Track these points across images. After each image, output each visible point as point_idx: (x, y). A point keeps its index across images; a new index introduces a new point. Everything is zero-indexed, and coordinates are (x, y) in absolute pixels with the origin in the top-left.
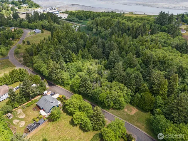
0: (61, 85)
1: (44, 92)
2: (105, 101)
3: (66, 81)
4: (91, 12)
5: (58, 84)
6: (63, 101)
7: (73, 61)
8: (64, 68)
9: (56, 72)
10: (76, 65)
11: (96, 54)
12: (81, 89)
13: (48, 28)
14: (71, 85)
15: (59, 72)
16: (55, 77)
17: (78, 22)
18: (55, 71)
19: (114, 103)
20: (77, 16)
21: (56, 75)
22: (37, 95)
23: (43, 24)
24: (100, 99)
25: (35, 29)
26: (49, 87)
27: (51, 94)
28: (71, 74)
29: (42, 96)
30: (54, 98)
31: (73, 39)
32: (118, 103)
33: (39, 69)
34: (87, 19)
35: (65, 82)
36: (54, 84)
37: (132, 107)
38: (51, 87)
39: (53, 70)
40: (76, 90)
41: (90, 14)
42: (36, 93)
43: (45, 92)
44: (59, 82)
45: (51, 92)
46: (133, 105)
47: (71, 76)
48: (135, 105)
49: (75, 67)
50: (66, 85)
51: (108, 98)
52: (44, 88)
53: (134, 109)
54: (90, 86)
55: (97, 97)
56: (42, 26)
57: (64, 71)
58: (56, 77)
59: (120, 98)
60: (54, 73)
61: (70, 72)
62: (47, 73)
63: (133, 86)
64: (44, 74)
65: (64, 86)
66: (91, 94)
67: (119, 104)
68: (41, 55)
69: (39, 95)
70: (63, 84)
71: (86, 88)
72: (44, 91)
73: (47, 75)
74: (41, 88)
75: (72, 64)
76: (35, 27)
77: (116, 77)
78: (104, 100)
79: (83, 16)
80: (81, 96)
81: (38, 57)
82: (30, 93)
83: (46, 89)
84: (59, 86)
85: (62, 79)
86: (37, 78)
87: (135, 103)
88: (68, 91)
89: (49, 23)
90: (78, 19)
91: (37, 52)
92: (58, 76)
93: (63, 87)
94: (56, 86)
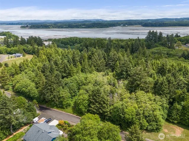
0: (58, 107)
1: (34, 120)
2: (134, 119)
3: (65, 100)
4: (77, 38)
5: (54, 106)
6: (66, 129)
7: (71, 76)
8: (61, 82)
9: (51, 88)
10: (76, 80)
11: (98, 67)
12: (93, 106)
13: (31, 51)
14: (72, 107)
15: (55, 87)
16: (50, 95)
17: (64, 47)
18: (50, 86)
19: (147, 121)
20: (62, 42)
21: (52, 92)
22: (23, 125)
23: (25, 48)
24: (127, 116)
25: (15, 53)
26: (40, 112)
27: (46, 121)
28: (72, 92)
29: (30, 126)
30: (51, 126)
31: (66, 56)
32: (153, 121)
33: (24, 89)
34: (73, 44)
35: (65, 102)
36: (48, 108)
37: (171, 125)
38: (43, 112)
39: (48, 85)
40: (83, 110)
41: (76, 40)
42: (21, 121)
43: (36, 119)
44: (55, 103)
45: (45, 118)
46: (173, 123)
47: (72, 94)
48: (176, 122)
49: (76, 82)
50: (66, 107)
51: (138, 114)
52: (33, 112)
53: (177, 128)
54: (107, 101)
55: (121, 115)
56: (24, 50)
57: (61, 87)
58: (52, 96)
59: (155, 113)
60: (48, 89)
61: (70, 88)
62: (37, 93)
63: (167, 95)
64: (32, 95)
65: (64, 108)
66: (109, 113)
67: (156, 122)
68: (26, 73)
69: (26, 124)
70: (61, 106)
71: (100, 104)
72: (34, 118)
73: (36, 96)
74: (30, 113)
75: (71, 78)
76: (15, 51)
77: (140, 84)
78: (132, 119)
79: (69, 42)
80: (97, 116)
81: (21, 76)
82: (13, 121)
83: (36, 115)
84: (56, 110)
85: (59, 98)
86: (21, 100)
87: (175, 119)
88: (71, 114)
89: (32, 47)
90: (63, 45)
91: (20, 72)
92: (55, 94)
93: (62, 109)
94: (51, 110)
